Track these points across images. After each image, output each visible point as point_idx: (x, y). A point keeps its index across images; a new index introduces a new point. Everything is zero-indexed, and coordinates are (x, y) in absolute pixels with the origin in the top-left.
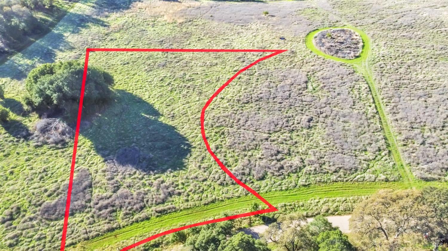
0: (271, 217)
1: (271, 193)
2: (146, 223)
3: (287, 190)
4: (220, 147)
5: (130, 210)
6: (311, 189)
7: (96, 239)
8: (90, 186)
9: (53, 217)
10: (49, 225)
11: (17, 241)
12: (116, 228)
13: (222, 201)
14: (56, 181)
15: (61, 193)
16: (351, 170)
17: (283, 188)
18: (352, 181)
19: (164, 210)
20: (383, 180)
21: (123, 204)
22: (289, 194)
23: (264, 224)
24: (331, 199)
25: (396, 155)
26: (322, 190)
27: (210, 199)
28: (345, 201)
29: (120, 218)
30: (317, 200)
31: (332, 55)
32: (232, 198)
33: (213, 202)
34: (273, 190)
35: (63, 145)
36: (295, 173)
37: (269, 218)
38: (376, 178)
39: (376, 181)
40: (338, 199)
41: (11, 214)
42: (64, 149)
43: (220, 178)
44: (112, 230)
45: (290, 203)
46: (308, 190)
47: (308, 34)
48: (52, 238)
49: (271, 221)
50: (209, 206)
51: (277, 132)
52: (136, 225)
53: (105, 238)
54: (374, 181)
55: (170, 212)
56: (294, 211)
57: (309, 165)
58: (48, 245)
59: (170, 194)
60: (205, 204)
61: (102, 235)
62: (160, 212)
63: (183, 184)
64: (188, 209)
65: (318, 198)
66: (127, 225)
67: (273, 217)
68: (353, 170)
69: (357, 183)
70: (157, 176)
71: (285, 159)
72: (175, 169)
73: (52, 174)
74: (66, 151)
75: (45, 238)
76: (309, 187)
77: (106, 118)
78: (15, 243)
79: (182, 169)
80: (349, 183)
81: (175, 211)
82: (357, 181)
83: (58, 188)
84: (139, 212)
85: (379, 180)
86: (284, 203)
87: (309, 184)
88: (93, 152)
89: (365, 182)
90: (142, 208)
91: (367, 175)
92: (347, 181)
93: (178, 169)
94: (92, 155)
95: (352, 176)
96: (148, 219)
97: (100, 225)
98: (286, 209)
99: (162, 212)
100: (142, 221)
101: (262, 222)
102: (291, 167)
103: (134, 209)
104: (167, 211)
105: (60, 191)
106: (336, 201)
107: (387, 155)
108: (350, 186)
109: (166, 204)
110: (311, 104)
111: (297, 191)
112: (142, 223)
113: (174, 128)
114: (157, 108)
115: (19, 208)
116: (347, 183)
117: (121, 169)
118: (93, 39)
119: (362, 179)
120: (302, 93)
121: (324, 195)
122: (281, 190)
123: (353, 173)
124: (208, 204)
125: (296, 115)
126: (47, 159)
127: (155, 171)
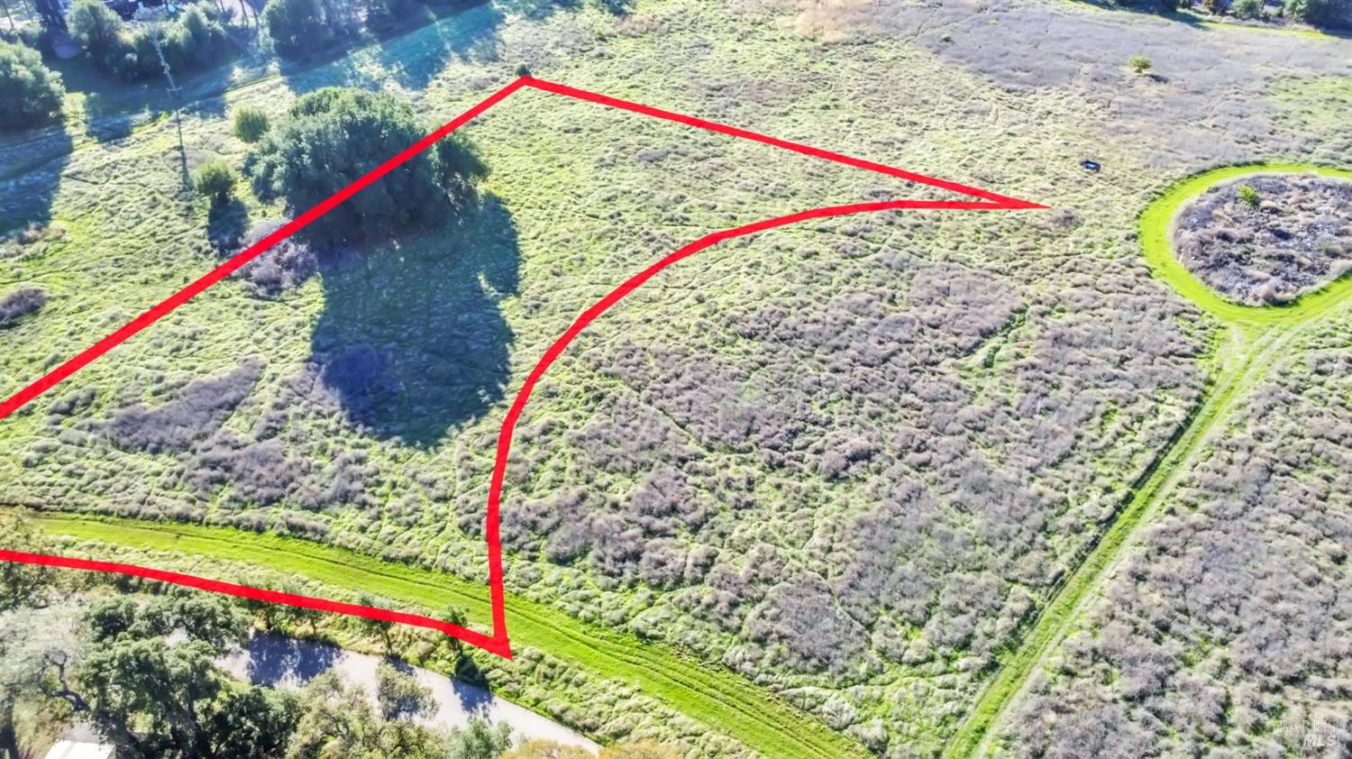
0: (482, 667)
1: (544, 609)
2: (251, 535)
3: (588, 621)
4: (558, 429)
5: (246, 494)
6: (647, 654)
7: (145, 524)
8: (232, 406)
9: (124, 441)
10: (106, 453)
11: (40, 459)
12: (194, 520)
13: (428, 569)
14: (193, 368)
15: (177, 397)
16: (807, 658)
17: (582, 614)
18: (776, 690)
19: (302, 529)
20: (864, 741)
21: (247, 473)
22: (580, 635)
23: (452, 677)
24: (661, 708)
25: (999, 689)
26: (670, 673)
27: (404, 552)
28: (692, 734)
29: (219, 500)
30: (625, 691)
31: (1192, 271)
32: (454, 573)
33: (407, 561)
34: (559, 603)
35: (271, 292)
36: (652, 587)
37: (474, 669)
38: (852, 722)
39: (845, 732)
40: (681, 718)
41: (72, 404)
42: (267, 303)
43: (475, 511)
44: (183, 519)
45: (556, 660)
46: (636, 652)
47: (1204, 172)
48: (89, 483)
49: (472, 677)
50: (391, 566)
51: (733, 450)
52: (230, 531)
53: (160, 529)
54: (840, 730)
55: (307, 539)
56: (545, 684)
57: (712, 585)
58: (74, 492)
59: (345, 497)
60: (386, 558)
61: (161, 521)
62: (292, 527)
63: (394, 485)
64: (346, 549)
65: (636, 687)
66: (216, 524)
67: (487, 671)
68: (814, 661)
69: (783, 707)
70: (366, 440)
71: (670, 536)
72: (410, 444)
73: (200, 348)
74: (264, 307)
75: (80, 476)
76: (648, 644)
77: (402, 259)
78: (35, 462)
79: (426, 449)
80: (764, 692)
81: (319, 542)
82: (791, 701)
83: (183, 385)
84: (260, 507)
85: (856, 735)
86: (541, 651)
87: (654, 637)
88: (306, 331)
89: (809, 716)
90: (270, 501)
91: (835, 700)
92: (761, 684)
93: (418, 444)
94: (299, 338)
95: (793, 679)
96: (260, 530)
97: (175, 498)
98: (533, 669)
99: (296, 530)
100: (247, 529)
101: (452, 670)
102: (661, 564)
103: (255, 496)
104: (306, 531)
105: (179, 392)
106: (670, 721)
107: (968, 675)
108: (756, 703)
109: (320, 515)
110: (920, 410)
111: (607, 638)
112: (244, 534)
113: (510, 337)
114: (522, 272)
115: (93, 396)
116: (759, 689)
117: (319, 390)
118: (557, 45)
119: (808, 702)
120: (935, 363)
121: (657, 687)
122: (575, 615)
123: (805, 672)
124: (392, 560)
125: (842, 425)
126: (220, 312)
127: (370, 429)
